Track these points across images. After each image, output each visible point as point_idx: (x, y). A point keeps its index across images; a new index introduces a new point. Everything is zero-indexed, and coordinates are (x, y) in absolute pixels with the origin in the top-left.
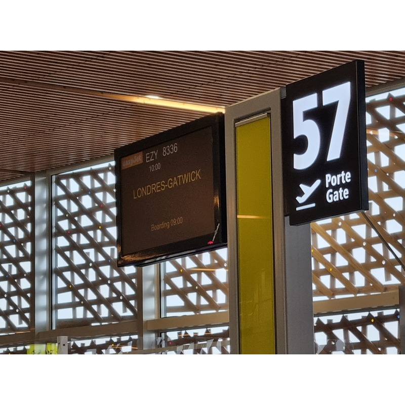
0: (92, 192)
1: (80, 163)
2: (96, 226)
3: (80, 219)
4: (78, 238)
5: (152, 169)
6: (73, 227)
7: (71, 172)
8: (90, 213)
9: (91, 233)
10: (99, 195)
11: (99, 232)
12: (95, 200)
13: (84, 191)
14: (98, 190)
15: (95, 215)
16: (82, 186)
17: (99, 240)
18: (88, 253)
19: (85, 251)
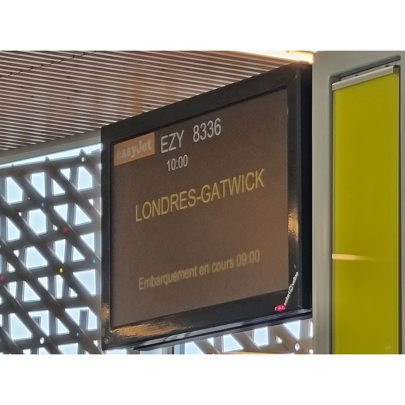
0: (47, 204)
1: (25, 147)
2: (53, 268)
3: (23, 254)
4: (20, 290)
5: (172, 165)
6: (11, 269)
7: (9, 165)
8: (44, 244)
9: (44, 281)
10: (62, 210)
11: (59, 280)
12: (53, 218)
13: (32, 200)
14: (60, 200)
15: (52, 247)
16: (29, 192)
17: (59, 295)
18: (38, 319)
19: (32, 314)
